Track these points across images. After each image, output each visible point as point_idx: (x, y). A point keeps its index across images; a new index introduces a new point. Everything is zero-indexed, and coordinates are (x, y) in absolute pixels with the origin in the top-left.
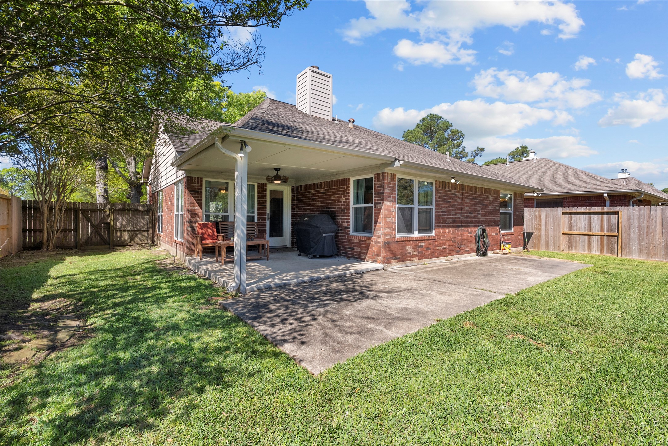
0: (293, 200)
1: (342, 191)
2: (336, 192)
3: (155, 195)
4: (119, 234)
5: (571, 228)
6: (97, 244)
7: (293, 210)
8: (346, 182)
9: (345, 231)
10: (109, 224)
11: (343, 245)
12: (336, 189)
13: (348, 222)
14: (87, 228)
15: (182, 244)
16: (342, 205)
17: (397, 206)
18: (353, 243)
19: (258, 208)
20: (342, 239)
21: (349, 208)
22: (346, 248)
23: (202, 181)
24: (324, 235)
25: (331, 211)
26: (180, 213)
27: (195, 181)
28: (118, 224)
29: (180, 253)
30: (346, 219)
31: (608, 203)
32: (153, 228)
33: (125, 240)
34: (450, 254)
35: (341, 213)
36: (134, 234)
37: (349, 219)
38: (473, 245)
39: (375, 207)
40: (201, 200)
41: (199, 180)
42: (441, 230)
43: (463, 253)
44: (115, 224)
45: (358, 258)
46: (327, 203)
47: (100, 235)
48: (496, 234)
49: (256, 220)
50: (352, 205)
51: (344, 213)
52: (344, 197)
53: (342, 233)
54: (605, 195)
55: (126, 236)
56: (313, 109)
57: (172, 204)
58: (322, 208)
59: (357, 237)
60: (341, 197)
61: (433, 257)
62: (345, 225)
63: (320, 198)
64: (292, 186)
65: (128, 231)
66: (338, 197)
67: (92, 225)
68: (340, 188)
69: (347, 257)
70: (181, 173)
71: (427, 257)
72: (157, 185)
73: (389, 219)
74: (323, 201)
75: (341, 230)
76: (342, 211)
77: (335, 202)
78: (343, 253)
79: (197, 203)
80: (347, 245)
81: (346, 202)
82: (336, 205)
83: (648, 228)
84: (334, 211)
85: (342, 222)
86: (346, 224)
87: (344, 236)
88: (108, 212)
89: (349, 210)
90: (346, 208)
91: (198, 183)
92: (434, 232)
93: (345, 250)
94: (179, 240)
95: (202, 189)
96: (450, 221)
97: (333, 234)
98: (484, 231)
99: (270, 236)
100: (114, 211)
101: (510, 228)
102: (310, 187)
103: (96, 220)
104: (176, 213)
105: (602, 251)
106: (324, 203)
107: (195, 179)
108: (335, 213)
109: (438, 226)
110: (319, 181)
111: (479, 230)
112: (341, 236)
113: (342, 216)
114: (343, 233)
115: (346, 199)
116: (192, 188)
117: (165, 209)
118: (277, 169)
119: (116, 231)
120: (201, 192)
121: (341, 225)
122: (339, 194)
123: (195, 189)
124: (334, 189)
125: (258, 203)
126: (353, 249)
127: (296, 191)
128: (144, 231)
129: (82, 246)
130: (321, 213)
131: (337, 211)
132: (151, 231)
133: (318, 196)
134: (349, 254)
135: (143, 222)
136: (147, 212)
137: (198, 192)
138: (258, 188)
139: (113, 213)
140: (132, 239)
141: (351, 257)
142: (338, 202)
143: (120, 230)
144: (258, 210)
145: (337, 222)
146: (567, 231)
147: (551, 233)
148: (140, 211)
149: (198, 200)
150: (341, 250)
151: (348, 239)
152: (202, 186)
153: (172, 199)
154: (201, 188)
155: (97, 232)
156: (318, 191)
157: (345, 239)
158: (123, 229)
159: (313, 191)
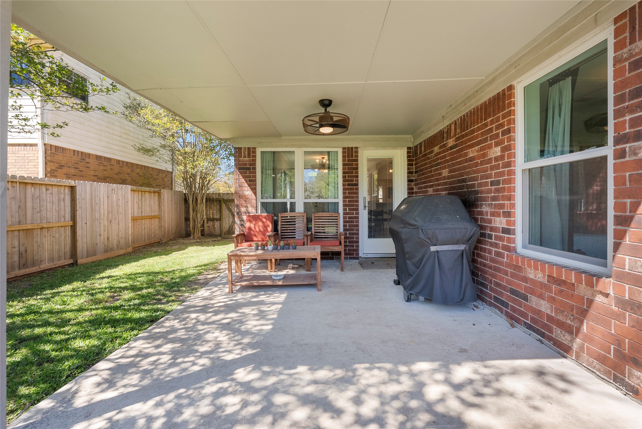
0: (410, 173)
1: (491, 130)
2: (477, 137)
9: (501, 239)
11: (495, 276)
12: (479, 129)
13: (508, 214)
14: (229, 217)
16: (492, 168)
18: (525, 279)
19: (344, 189)
20: (492, 260)
21: (512, 173)
22: (504, 288)
23: (255, 152)
24: (433, 249)
25: (468, 187)
27: (245, 154)
30: (502, 206)
35: (490, 191)
37: (513, 206)
39: (620, 154)
40: (255, 181)
41: (251, 152)
45: (542, 335)
46: (459, 169)
49: (341, 210)
50: (520, 165)
51: (497, 191)
52: (497, 145)
53: (492, 245)
58: (451, 183)
59: (538, 264)
60: (490, 147)
62: (500, 222)
63: (447, 161)
64: (409, 148)
66: (481, 149)
67: (232, 214)
68: (486, 125)
69: (508, 315)
74: (454, 165)
75: (490, 237)
76: (492, 184)
77: (476, 165)
78: (496, 299)
79: (249, 185)
80: (508, 282)
81: (502, 157)
82: (478, 171)
84: (473, 186)
85: (493, 214)
86: (504, 220)
87: (498, 254)
89: (510, 181)
90: (502, 174)
91: (249, 156)
93: (501, 294)
95: (255, 164)
97: (462, 247)
99: (369, 236)
102: (432, 141)
106: (454, 171)
107: (245, 151)
108: (477, 192)
112: (490, 252)
113: (494, 199)
114: (496, 245)
115: (503, 150)
116: (241, 165)
118: (326, 103)
120: (255, 169)
121: (490, 221)
122: (486, 140)
123: (246, 164)
124: (473, 132)
125: (344, 181)
126: (526, 298)
127: (413, 155)
130: (449, 194)
131: (480, 185)
133: (445, 157)
134: (514, 309)
137: (249, 169)
138: (344, 157)
141: (518, 321)
142: (482, 163)
144: (344, 193)
145: (481, 213)
149: (250, 181)
150: (492, 289)
151: (508, 265)
152: (255, 161)
154: (253, 163)
156: (445, 145)
157: (501, 263)
159: (436, 149)
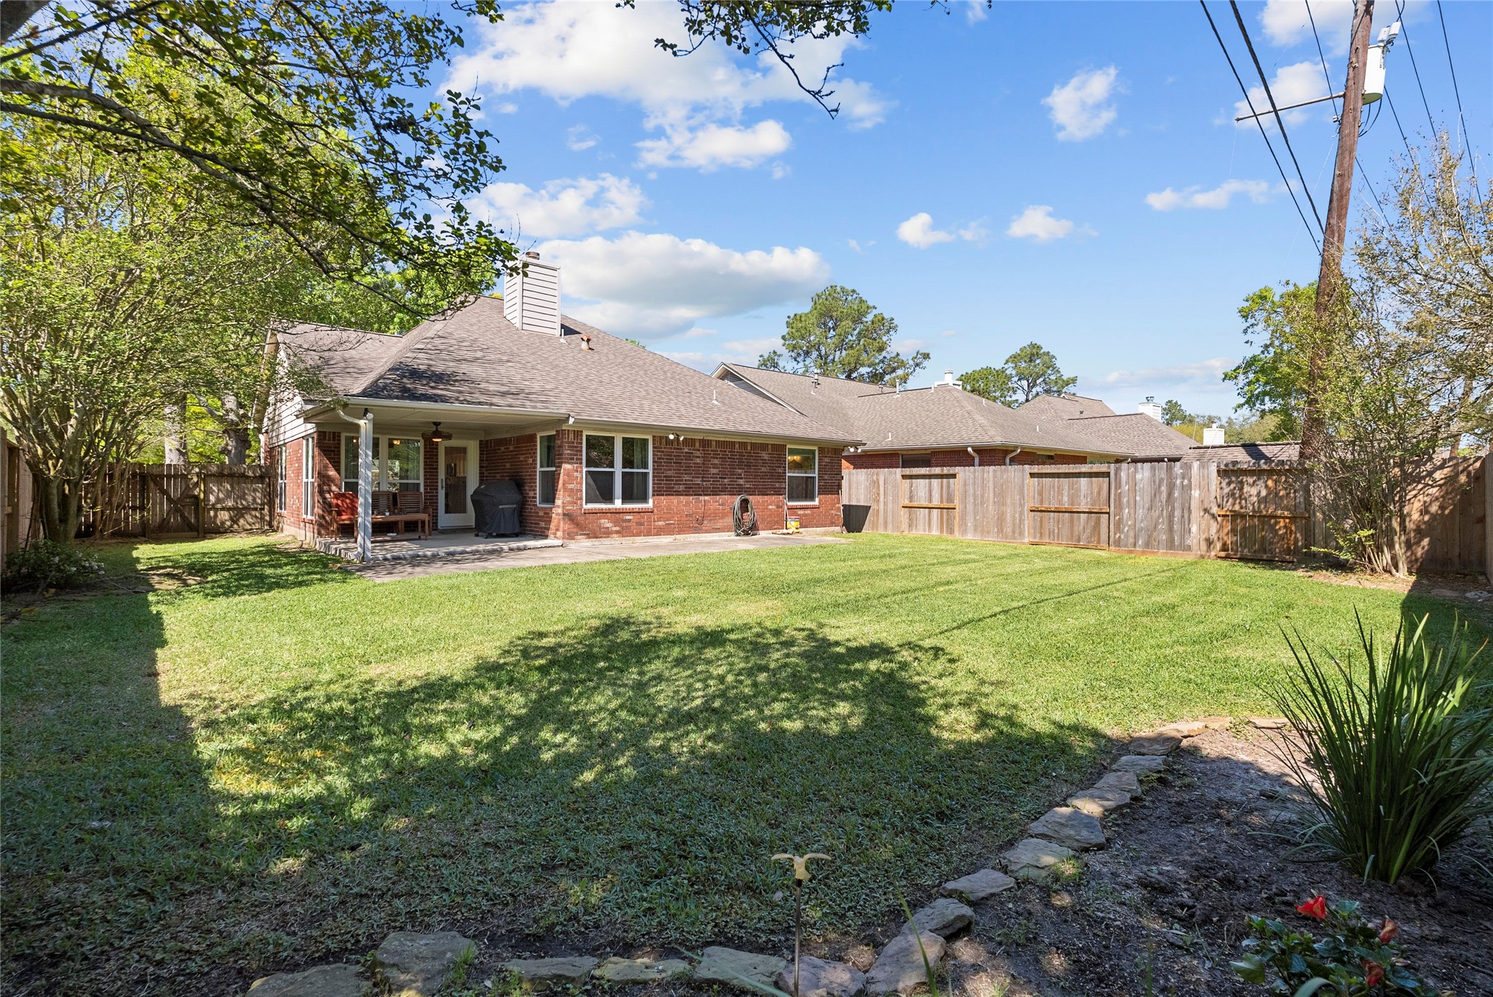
0: (481, 460)
1: (529, 450)
2: (523, 450)
3: (273, 452)
4: (212, 513)
5: (911, 498)
6: (176, 531)
7: (481, 474)
8: (532, 438)
9: (533, 501)
10: (197, 497)
11: (528, 519)
12: (524, 447)
13: (535, 489)
14: (162, 504)
15: (311, 522)
16: (530, 468)
17: (585, 469)
18: (539, 516)
19: (424, 473)
20: (528, 512)
21: (536, 471)
22: (531, 523)
23: (339, 437)
24: (500, 507)
25: (519, 476)
26: (310, 480)
27: (330, 438)
28: (212, 498)
29: (310, 535)
30: (533, 485)
31: (977, 461)
32: (271, 504)
33: (223, 523)
34: (681, 532)
35: (528, 479)
36: (238, 513)
37: (536, 485)
38: (730, 521)
39: (556, 471)
40: (339, 463)
41: (336, 437)
42: (664, 500)
43: (707, 532)
44: (206, 498)
45: (543, 536)
46: (515, 465)
47: (182, 516)
48: (778, 507)
49: (422, 489)
50: (539, 469)
51: (531, 479)
52: (531, 458)
54: (970, 449)
55: (224, 516)
56: (525, 320)
57: (300, 468)
58: (510, 473)
59: (542, 509)
60: (529, 458)
61: (649, 534)
62: (532, 493)
63: (509, 458)
64: (481, 441)
65: (229, 509)
66: (525, 458)
67: (169, 499)
68: (527, 446)
69: (534, 535)
70: (310, 426)
71: (638, 535)
72: (277, 436)
73: (570, 486)
74: (512, 462)
75: (528, 501)
76: (530, 475)
77: (522, 465)
78: (530, 531)
79: (334, 465)
80: (534, 520)
81: (533, 464)
82: (523, 468)
83: (983, 496)
84: (521, 475)
85: (529, 490)
87: (530, 509)
88: (195, 479)
89: (536, 475)
90: (533, 471)
91: (334, 441)
92: (651, 501)
93: (532, 527)
94: (309, 517)
96: (682, 488)
97: (515, 506)
98: (745, 503)
99: (447, 511)
100: (205, 477)
101: (813, 499)
102: (500, 442)
103: (175, 491)
104: (305, 480)
105: (942, 531)
107: (330, 435)
108: (523, 479)
109: (657, 493)
110: (508, 436)
111: (737, 500)
112: (527, 509)
113: (530, 483)
114: (530, 505)
115: (533, 461)
116: (326, 446)
117: (290, 474)
118: (437, 424)
119: (209, 510)
120: (339, 452)
121: (528, 493)
122: (527, 453)
123: (331, 448)
124: (521, 447)
125: (425, 465)
126: (539, 524)
127: (485, 447)
128: (256, 509)
129: (153, 532)
130: (508, 480)
131: (525, 475)
132: (266, 511)
133: (508, 455)
134: (536, 531)
135: (255, 495)
136: (261, 478)
137: (334, 451)
138: (425, 445)
139: (204, 480)
140: (234, 521)
141: (537, 535)
142: (525, 464)
143: (214, 508)
144: (425, 476)
145: (524, 489)
146: (907, 503)
147: (890, 506)
148: (248, 477)
149: (335, 462)
150: (527, 526)
151: (534, 513)
152: (339, 444)
153: (299, 460)
154: (338, 448)
155: (177, 510)
156: (508, 448)
157: (532, 513)
158: (219, 506)
159: (502, 448)
